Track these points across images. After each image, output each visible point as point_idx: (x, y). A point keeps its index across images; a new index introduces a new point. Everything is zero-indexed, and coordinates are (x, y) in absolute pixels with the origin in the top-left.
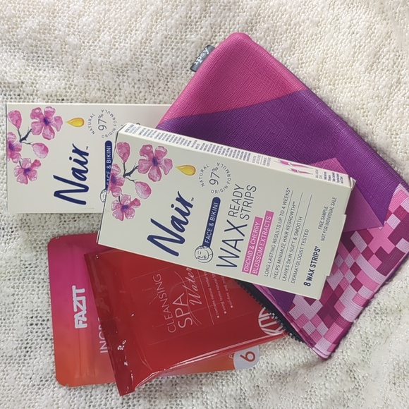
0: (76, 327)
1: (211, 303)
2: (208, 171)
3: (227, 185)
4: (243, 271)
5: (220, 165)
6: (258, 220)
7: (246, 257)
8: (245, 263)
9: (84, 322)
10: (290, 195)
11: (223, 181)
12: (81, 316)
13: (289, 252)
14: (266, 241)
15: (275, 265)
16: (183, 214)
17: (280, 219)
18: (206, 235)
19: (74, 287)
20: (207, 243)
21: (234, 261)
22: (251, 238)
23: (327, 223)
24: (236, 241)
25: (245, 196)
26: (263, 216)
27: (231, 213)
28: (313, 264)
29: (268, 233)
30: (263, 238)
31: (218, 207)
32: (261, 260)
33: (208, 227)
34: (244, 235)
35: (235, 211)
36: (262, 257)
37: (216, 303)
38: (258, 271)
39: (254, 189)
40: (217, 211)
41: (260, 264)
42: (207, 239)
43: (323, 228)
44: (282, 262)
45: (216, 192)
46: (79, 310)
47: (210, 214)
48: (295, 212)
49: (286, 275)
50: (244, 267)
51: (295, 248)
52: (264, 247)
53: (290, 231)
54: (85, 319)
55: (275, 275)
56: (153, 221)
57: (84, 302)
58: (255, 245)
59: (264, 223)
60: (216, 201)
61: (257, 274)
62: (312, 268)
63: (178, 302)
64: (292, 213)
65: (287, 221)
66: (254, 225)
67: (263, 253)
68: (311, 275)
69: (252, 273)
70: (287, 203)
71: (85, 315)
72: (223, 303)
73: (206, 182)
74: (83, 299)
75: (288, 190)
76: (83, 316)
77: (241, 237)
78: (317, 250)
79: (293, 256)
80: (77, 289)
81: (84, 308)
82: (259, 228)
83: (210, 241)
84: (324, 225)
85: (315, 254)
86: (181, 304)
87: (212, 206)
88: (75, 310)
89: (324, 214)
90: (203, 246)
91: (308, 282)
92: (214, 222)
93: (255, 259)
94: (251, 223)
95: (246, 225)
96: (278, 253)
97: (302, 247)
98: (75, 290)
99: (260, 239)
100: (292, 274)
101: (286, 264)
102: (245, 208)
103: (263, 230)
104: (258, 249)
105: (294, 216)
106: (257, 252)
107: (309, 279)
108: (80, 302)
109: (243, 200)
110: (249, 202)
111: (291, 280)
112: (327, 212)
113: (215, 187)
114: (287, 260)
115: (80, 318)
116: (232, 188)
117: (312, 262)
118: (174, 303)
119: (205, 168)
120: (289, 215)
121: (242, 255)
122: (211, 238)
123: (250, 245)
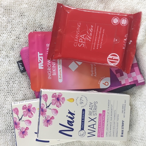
0: (39, 68)
1: (94, 42)
2: (79, 99)
3: (87, 103)
4: (98, 137)
5: (83, 96)
6: (100, 115)
7: (98, 131)
8: (98, 133)
9: (42, 67)
10: (110, 102)
11: (85, 102)
12: (41, 64)
13: (113, 125)
14: (104, 122)
15: (109, 131)
16: (72, 118)
17: (108, 113)
18: (82, 125)
19: (38, 53)
20: (82, 129)
21: (94, 133)
22: (99, 122)
23: (125, 110)
24: (93, 125)
25: (94, 106)
26: (101, 113)
27: (90, 114)
28: (123, 127)
29: (104, 119)
30: (103, 122)
31: (85, 113)
32: (104, 131)
33: (82, 122)
34: (96, 122)
35: (91, 113)
36: (104, 129)
37: (96, 43)
38: (103, 135)
39: (97, 103)
40: (84, 115)
41: (104, 132)
42: (82, 127)
43: (123, 113)
44: (111, 130)
45: (83, 107)
46: (40, 62)
47: (82, 116)
48: (113, 108)
49: (114, 134)
50: (98, 135)
51: (115, 123)
52: (104, 125)
53: (112, 117)
54: (43, 66)
55: (110, 135)
56: (60, 124)
57: (42, 59)
58: (101, 125)
59: (102, 116)
60: (84, 110)
61: (103, 137)
62: (123, 129)
63: (82, 36)
64: (112, 109)
65: (111, 113)
66: (99, 117)
67: (104, 128)
68: (123, 132)
69: (101, 137)
70: (110, 106)
71: (43, 64)
72: (98, 44)
73: (79, 103)
74: (42, 57)
75: (109, 101)
76: (42, 64)
77: (95, 123)
78: (123, 121)
79: (115, 126)
80: (39, 53)
81: (42, 61)
82: (101, 118)
83: (83, 127)
84: (124, 111)
85: (123, 123)
86: (83, 38)
87: (82, 113)
88: (39, 62)
89: (123, 107)
90: (81, 130)
91: (122, 135)
92: (84, 119)
93: (102, 131)
94: (98, 116)
95: (96, 118)
96: (110, 126)
97: (118, 122)
98: (39, 54)
99: (102, 122)
100: (116, 133)
101: (113, 130)
102: (95, 111)
103: (103, 118)
104: (102, 126)
105: (113, 110)
106: (102, 127)
107: (122, 134)
108: (41, 59)
109: (93, 108)
110: (96, 108)
111: (116, 136)
112: (124, 106)
113: (83, 105)
114: (113, 128)
115: (41, 65)
116: (89, 104)
117: (122, 127)
118: (81, 36)
119: (77, 98)
120: (111, 110)
121: (97, 130)
122: (84, 126)
123: (99, 125)
